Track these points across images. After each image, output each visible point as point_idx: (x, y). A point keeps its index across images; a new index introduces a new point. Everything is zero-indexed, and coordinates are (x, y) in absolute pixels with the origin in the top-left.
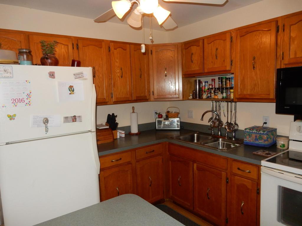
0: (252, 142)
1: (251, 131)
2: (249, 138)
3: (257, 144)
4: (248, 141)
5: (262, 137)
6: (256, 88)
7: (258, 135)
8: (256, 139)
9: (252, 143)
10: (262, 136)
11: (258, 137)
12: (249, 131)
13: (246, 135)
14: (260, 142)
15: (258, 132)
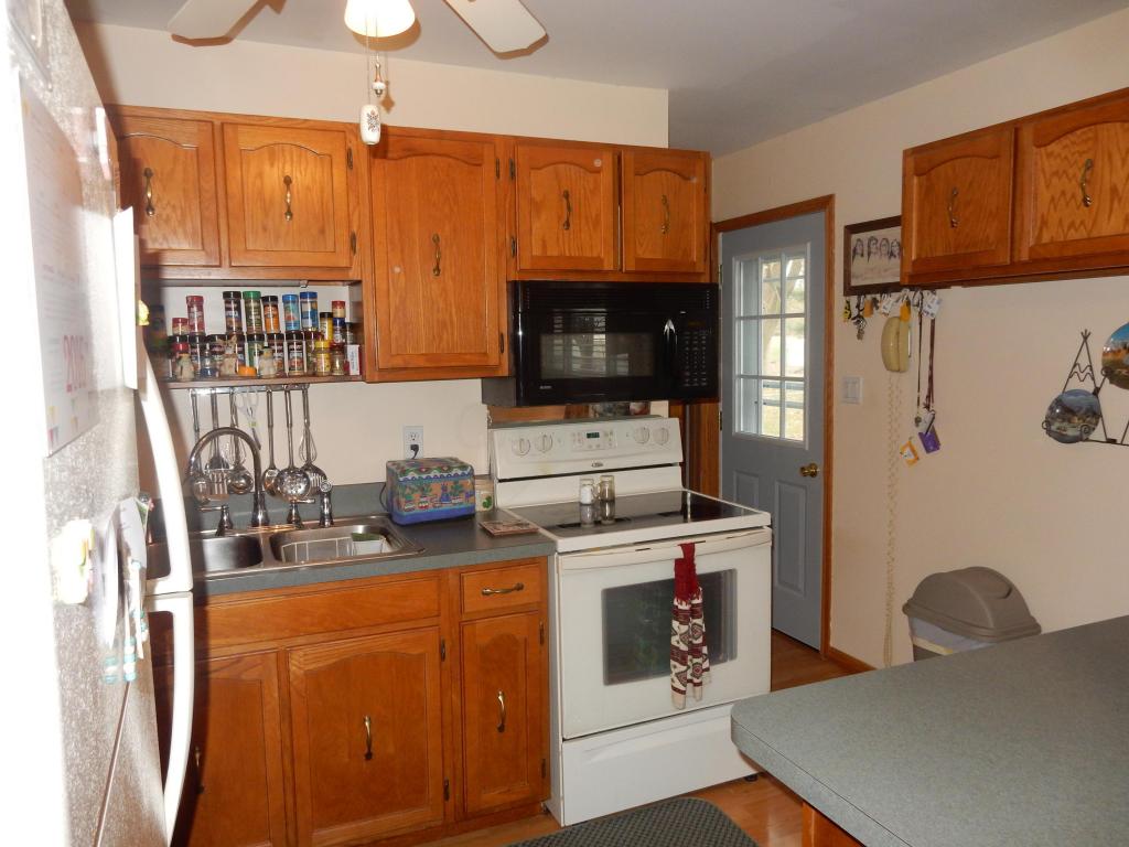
0: (431, 509)
1: (424, 476)
2: (422, 500)
3: (447, 511)
4: (418, 511)
5: (462, 486)
6: (445, 336)
7: (450, 484)
8: (445, 498)
9: (431, 513)
10: (461, 482)
11: (449, 489)
12: (417, 476)
13: (408, 491)
14: (457, 501)
15: (445, 474)
